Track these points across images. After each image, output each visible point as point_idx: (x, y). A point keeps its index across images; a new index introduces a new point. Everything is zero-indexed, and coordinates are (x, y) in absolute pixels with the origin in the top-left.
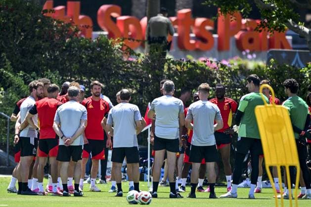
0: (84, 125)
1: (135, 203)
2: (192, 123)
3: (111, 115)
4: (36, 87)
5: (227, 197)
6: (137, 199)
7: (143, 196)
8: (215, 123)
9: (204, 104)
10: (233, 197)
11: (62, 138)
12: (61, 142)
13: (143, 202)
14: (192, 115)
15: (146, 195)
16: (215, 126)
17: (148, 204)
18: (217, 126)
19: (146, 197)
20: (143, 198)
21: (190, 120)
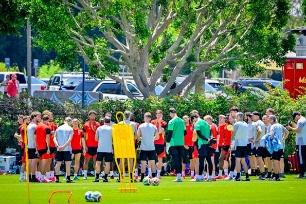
0: (70, 139)
1: (148, 185)
4: (35, 116)
6: (150, 182)
7: (155, 180)
9: (148, 125)
13: (155, 184)
14: (141, 131)
15: (157, 180)
16: (154, 137)
17: (158, 185)
18: (156, 137)
20: (155, 182)
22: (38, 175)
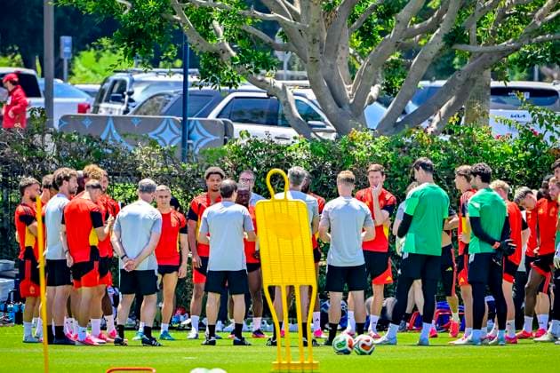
1: (347, 352)
2: (329, 231)
3: (206, 219)
5: (381, 344)
6: (350, 346)
7: (363, 342)
8: (363, 230)
9: (348, 202)
10: (389, 344)
11: (122, 258)
12: (122, 265)
13: (363, 350)
14: (329, 219)
15: (368, 341)
16: (363, 234)
17: (370, 354)
18: (366, 234)
19: (368, 344)
20: (363, 345)
21: (326, 228)
22: (71, 327)
